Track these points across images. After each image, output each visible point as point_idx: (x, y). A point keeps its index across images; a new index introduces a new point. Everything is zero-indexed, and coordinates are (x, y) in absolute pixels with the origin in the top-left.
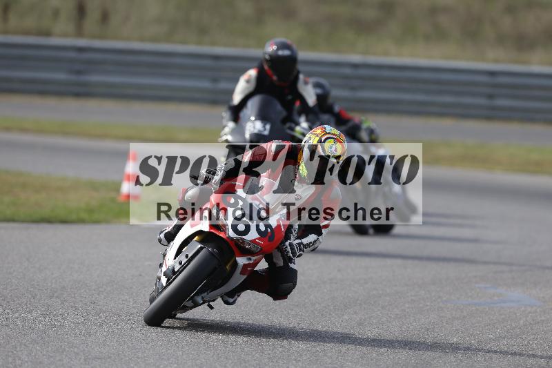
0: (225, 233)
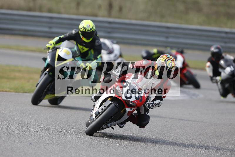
0: (122, 97)
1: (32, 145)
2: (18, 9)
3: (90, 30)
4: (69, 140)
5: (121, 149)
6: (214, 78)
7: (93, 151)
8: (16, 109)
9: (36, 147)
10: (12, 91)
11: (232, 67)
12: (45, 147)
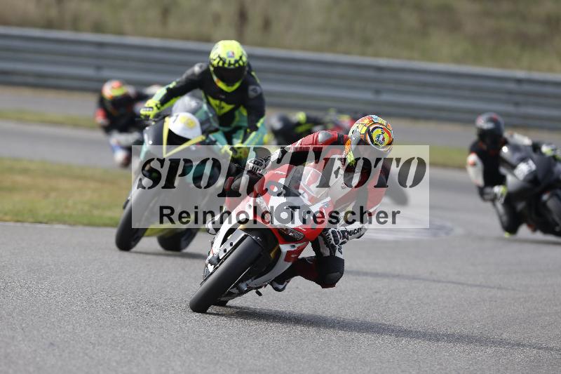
1: (55, 348)
2: (22, 24)
3: (234, 64)
4: (143, 336)
5: (268, 358)
6: (488, 190)
7: (201, 362)
8: (16, 262)
9: (64, 351)
10: (7, 218)
11: (531, 162)
12: (87, 351)
